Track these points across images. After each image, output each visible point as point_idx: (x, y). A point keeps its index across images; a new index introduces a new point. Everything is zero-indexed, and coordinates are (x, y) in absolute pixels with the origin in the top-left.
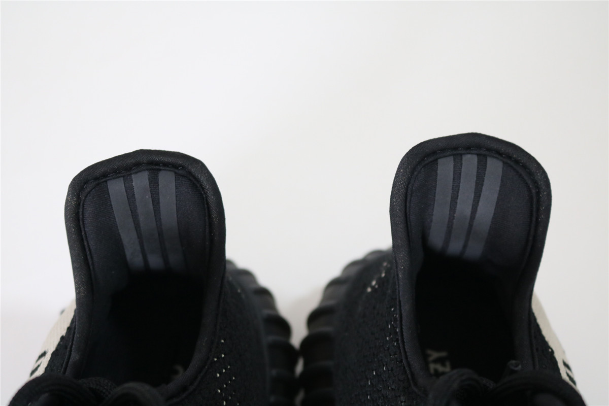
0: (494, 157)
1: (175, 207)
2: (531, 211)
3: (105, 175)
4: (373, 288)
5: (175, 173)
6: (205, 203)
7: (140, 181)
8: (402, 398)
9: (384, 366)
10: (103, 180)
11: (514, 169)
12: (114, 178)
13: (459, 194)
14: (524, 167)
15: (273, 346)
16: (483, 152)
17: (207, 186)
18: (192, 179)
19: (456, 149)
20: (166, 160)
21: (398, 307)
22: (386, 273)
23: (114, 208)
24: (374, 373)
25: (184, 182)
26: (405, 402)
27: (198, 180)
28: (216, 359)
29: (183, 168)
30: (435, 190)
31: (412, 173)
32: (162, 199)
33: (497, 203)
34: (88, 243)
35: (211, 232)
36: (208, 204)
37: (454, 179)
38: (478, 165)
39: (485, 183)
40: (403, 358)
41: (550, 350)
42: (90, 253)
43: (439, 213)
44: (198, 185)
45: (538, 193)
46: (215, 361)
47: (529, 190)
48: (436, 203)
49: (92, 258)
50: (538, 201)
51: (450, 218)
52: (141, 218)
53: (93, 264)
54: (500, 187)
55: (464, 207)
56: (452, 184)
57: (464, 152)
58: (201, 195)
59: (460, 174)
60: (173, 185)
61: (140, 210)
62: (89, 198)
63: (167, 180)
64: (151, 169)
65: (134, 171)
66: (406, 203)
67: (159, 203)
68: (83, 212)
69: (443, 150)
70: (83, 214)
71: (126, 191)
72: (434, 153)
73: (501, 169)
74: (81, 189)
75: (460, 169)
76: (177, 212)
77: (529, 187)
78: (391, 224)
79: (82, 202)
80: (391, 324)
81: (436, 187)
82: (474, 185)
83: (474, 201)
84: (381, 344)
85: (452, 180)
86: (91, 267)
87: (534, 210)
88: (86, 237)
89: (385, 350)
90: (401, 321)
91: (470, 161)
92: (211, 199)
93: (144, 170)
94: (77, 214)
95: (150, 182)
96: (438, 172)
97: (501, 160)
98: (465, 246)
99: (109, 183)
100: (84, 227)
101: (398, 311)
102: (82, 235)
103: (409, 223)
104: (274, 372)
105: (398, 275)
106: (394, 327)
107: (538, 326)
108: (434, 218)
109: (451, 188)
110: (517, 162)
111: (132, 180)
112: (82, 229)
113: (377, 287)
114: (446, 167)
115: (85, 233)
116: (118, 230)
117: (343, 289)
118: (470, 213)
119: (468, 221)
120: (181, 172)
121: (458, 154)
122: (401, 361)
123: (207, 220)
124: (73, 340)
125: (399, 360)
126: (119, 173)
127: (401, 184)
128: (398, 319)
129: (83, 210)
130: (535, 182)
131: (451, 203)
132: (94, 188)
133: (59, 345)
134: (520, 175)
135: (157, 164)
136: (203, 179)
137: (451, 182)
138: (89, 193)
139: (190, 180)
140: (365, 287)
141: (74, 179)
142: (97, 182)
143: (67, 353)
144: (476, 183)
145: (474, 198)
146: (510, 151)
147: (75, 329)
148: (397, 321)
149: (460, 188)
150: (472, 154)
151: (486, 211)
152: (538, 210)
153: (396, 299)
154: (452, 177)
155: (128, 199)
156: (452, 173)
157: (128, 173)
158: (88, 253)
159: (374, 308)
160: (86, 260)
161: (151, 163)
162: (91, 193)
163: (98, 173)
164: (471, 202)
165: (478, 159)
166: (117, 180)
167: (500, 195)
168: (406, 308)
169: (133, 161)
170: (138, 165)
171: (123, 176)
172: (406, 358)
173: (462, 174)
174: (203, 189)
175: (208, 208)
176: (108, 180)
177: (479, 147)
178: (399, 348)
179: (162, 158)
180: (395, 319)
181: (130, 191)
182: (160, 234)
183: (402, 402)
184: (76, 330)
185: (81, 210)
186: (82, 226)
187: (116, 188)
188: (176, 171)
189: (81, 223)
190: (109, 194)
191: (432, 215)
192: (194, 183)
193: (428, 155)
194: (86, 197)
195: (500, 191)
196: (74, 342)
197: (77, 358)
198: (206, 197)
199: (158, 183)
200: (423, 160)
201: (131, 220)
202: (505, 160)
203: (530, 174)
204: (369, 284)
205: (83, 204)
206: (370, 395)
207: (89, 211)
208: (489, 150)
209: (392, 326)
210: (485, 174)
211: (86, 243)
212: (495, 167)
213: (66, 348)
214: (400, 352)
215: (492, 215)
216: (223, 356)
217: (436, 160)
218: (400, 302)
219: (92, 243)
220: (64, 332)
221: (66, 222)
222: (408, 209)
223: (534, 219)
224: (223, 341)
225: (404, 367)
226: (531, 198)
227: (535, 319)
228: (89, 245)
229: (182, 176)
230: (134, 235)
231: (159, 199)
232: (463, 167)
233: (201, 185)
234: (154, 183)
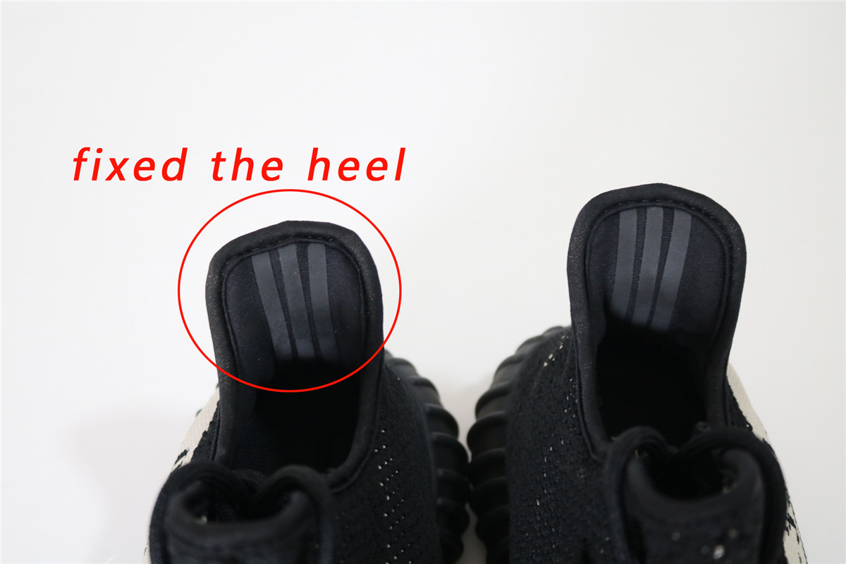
0: (681, 210)
1: (326, 284)
2: (724, 269)
3: (249, 250)
4: (550, 361)
5: (326, 246)
6: (360, 277)
7: (288, 255)
8: (582, 470)
9: (561, 440)
10: (248, 255)
11: (705, 223)
12: (259, 254)
13: (644, 251)
14: (716, 220)
15: (439, 443)
16: (668, 204)
17: (361, 259)
18: (345, 252)
19: (639, 200)
20: (316, 231)
21: (577, 377)
22: (563, 345)
23: (259, 287)
24: (551, 449)
25: (335, 256)
26: (584, 474)
27: (351, 253)
28: (376, 451)
29: (334, 239)
30: (617, 246)
31: (591, 227)
32: (311, 277)
33: (686, 261)
34: (231, 327)
35: (366, 310)
36: (362, 278)
37: (637, 234)
38: (664, 219)
39: (672, 238)
40: (583, 430)
41: (748, 426)
42: (234, 337)
43: (622, 273)
44: (351, 259)
45: (731, 249)
46: (375, 453)
47: (721, 245)
48: (618, 261)
49: (236, 343)
50: (732, 258)
51: (634, 278)
52: (289, 298)
53: (237, 349)
54: (690, 243)
55: (649, 267)
56: (635, 240)
57: (649, 204)
58: (355, 269)
59: (644, 228)
60: (324, 259)
61: (288, 288)
62: (231, 276)
63: (317, 253)
64: (299, 242)
65: (280, 245)
66: (585, 260)
67: (308, 279)
68: (225, 291)
69: (625, 202)
70: (225, 294)
71: (273, 267)
72: (615, 205)
73: (690, 223)
74: (224, 266)
75: (645, 223)
76: (329, 289)
77: (721, 242)
78: (569, 283)
79: (224, 281)
80: (569, 395)
81: (617, 243)
82: (660, 240)
83: (660, 259)
84: (559, 418)
85: (635, 235)
86: (236, 353)
87: (728, 267)
88: (229, 319)
89: (563, 423)
90: (580, 391)
91: (655, 215)
92: (366, 274)
93: (292, 243)
94: (219, 293)
95: (299, 256)
96: (620, 226)
97: (690, 213)
98: (652, 313)
99: (254, 259)
100: (227, 309)
101: (577, 381)
102: (225, 318)
103: (588, 283)
104: (441, 472)
105: (576, 342)
106: (573, 399)
107: (734, 399)
108: (617, 278)
109: (635, 244)
110: (707, 215)
111: (278, 255)
112: (225, 311)
113: (554, 360)
114: (628, 221)
115: (228, 315)
116: (264, 311)
117: (517, 369)
118: (656, 273)
119: (654, 282)
120: (332, 244)
121: (641, 207)
122: (581, 434)
123: (362, 297)
124: (218, 434)
125: (578, 432)
126: (264, 247)
127: (579, 239)
128: (577, 389)
129: (226, 289)
130: (727, 237)
131: (635, 261)
132: (237, 265)
133: (202, 440)
134: (711, 230)
135: (306, 236)
136: (356, 251)
137: (635, 238)
138: (232, 270)
139: (342, 253)
140: (541, 363)
141: (215, 256)
142: (240, 258)
143: (212, 449)
144: (662, 238)
145: (661, 256)
146: (698, 203)
147: (219, 423)
148: (576, 391)
149: (645, 244)
150: (658, 206)
151: (674, 270)
152: (731, 268)
153: (575, 368)
154: (636, 233)
155: (275, 276)
156: (635, 228)
157: (274, 247)
158: (232, 337)
159: (551, 382)
160: (230, 345)
161: (299, 235)
162: (234, 270)
163: (242, 247)
164: (657, 260)
165: (664, 212)
166: (262, 255)
167: (689, 252)
168: (586, 377)
169: (279, 233)
170: (285, 237)
171: (269, 251)
172: (586, 429)
173: (646, 228)
174: (357, 262)
175: (363, 283)
176: (253, 255)
177: (665, 198)
178: (578, 419)
179: (309, 230)
180: (574, 391)
181: (276, 267)
182: (310, 315)
183: (581, 475)
184: (221, 423)
185: (223, 289)
186: (224, 308)
187: (261, 264)
188: (327, 243)
189: (224, 303)
190: (253, 271)
191: (615, 275)
192: (346, 256)
193: (608, 208)
194: (229, 275)
195: (689, 247)
196: (219, 436)
197: (224, 453)
198: (360, 271)
199: (307, 257)
200: (602, 213)
201: (278, 300)
202: (694, 213)
203: (722, 228)
204: (546, 358)
205: (226, 283)
206: (547, 473)
207: (232, 290)
208: (676, 201)
209: (571, 397)
210: (672, 229)
211: (229, 327)
212: (683, 221)
213: (210, 444)
214: (580, 424)
215: (681, 274)
216: (384, 447)
217: (618, 213)
218: (579, 371)
219: (235, 326)
220: (206, 428)
221: (207, 304)
222: (587, 268)
223: (727, 278)
224: (383, 431)
225: (584, 440)
226: (724, 254)
227: (731, 393)
228: (232, 329)
229: (333, 249)
230: (281, 317)
231: (308, 275)
232: (648, 221)
233: (355, 259)
234: (303, 257)
